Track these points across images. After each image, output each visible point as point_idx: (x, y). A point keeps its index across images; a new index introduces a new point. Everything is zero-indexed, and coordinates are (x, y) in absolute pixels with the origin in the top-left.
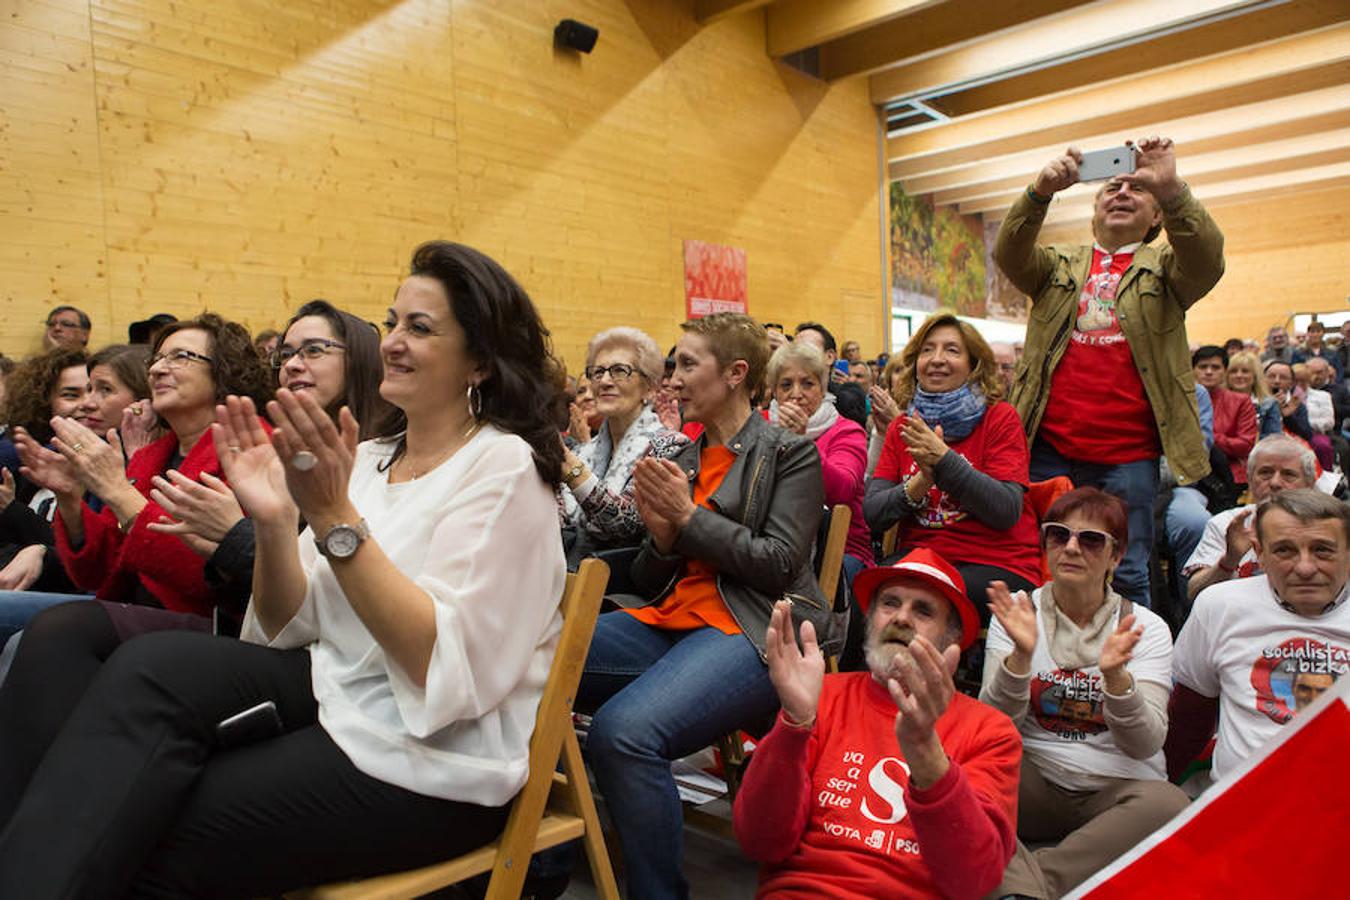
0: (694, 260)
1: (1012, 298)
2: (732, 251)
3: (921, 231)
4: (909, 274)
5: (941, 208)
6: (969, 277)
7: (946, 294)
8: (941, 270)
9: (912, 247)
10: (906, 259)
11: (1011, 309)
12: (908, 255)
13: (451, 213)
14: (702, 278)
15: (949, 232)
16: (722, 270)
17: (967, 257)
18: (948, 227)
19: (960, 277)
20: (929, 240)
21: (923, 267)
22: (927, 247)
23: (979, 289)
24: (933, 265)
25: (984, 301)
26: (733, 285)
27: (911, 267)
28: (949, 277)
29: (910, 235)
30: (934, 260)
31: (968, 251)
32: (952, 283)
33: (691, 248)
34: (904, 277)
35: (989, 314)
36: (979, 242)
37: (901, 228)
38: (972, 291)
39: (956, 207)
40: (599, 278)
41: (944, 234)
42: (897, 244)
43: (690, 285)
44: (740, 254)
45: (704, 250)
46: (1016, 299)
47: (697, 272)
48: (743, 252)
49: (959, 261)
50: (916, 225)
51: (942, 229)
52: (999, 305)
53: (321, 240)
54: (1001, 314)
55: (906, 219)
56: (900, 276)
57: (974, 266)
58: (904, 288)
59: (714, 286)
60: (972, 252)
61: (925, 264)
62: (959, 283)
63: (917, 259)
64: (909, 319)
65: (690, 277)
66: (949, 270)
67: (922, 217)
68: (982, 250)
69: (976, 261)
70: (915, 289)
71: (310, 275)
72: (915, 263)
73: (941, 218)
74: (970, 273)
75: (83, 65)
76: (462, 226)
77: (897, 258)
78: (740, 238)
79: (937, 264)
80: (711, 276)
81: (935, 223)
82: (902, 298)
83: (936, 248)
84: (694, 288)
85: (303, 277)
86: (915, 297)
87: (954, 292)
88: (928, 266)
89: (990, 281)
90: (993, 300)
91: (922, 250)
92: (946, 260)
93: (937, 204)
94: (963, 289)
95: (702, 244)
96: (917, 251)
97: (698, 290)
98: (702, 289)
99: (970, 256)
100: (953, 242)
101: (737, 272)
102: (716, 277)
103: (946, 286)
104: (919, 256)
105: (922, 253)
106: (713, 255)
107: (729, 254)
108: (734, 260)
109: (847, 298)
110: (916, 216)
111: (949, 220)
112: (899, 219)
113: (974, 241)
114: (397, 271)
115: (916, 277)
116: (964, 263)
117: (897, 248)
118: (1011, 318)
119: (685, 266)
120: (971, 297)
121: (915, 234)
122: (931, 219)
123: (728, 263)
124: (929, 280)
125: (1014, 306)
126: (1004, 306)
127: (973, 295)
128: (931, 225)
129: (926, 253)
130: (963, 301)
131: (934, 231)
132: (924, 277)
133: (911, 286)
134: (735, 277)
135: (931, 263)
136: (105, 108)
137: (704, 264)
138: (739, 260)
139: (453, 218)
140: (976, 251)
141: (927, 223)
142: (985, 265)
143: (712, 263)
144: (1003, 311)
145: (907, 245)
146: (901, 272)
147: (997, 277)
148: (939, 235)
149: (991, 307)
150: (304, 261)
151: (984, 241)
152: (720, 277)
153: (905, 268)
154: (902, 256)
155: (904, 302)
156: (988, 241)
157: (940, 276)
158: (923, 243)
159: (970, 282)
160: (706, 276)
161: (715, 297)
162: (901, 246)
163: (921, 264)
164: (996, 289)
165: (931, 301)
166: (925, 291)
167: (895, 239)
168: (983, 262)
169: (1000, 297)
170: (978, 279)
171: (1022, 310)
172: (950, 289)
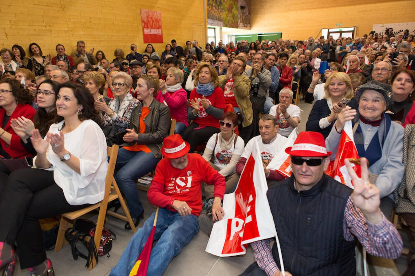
0: (144, 16)
1: (246, 21)
2: (156, 13)
4: (214, 14)
7: (226, 21)
8: (224, 13)
9: (215, 5)
10: (213, 10)
11: (246, 25)
12: (214, 8)
13: (60, 3)
14: (147, 22)
16: (153, 19)
17: (232, 8)
19: (230, 15)
20: (221, 3)
21: (219, 12)
23: (236, 19)
24: (222, 11)
25: (238, 22)
26: (157, 24)
27: (215, 12)
28: (227, 15)
29: (215, 1)
30: (222, 9)
31: (233, 6)
32: (228, 17)
33: (143, 12)
34: (213, 15)
35: (239, 27)
36: (236, 3)
38: (234, 19)
40: (114, 24)
42: (210, 4)
43: (143, 24)
44: (159, 13)
45: (147, 12)
46: (247, 22)
47: (145, 20)
48: (160, 12)
49: (230, 10)
52: (242, 24)
53: (15, 14)
54: (242, 26)
56: (211, 15)
57: (235, 11)
58: (213, 19)
59: (151, 24)
60: (234, 6)
61: (219, 11)
62: (230, 17)
63: (217, 9)
64: (215, 28)
65: (143, 22)
66: (227, 13)
68: (237, 6)
69: (235, 10)
70: (216, 20)
71: (13, 27)
72: (216, 10)
74: (233, 13)
76: (65, 7)
77: (211, 9)
78: (158, 8)
79: (223, 11)
80: (150, 21)
82: (212, 22)
83: (223, 6)
84: (145, 26)
85: (11, 28)
86: (216, 22)
87: (228, 20)
88: (221, 11)
89: (239, 16)
90: (240, 22)
92: (226, 9)
94: (231, 18)
95: (146, 10)
96: (217, 7)
97: (146, 26)
98: (147, 25)
99: (233, 7)
100: (228, 3)
101: (158, 19)
102: (152, 22)
105: (218, 7)
106: (150, 14)
107: (155, 13)
108: (157, 15)
109: (193, 26)
113: (235, 2)
114: (45, 24)
115: (216, 15)
117: (210, 6)
118: (245, 28)
119: (141, 18)
120: (233, 22)
123: (155, 16)
124: (220, 16)
125: (246, 24)
126: (243, 24)
127: (234, 20)
129: (220, 7)
130: (231, 22)
132: (219, 16)
133: (215, 18)
134: (158, 21)
135: (221, 10)
137: (148, 17)
138: (159, 15)
139: (62, 5)
140: (235, 6)
142: (238, 11)
143: (150, 16)
144: (243, 25)
145: (214, 4)
146: (212, 13)
147: (241, 15)
148: (224, 1)
149: (239, 24)
150: (11, 22)
151: (238, 2)
152: (153, 21)
153: (213, 12)
154: (212, 8)
155: (213, 24)
156: (239, 3)
157: (224, 15)
158: (219, 4)
159: (233, 16)
160: (148, 21)
161: (152, 28)
162: (212, 5)
163: (218, 11)
164: (241, 18)
165: (221, 23)
166: (219, 20)
167: (210, 2)
168: (237, 10)
169: (242, 21)
170: (236, 15)
171: (249, 25)
172: (227, 18)
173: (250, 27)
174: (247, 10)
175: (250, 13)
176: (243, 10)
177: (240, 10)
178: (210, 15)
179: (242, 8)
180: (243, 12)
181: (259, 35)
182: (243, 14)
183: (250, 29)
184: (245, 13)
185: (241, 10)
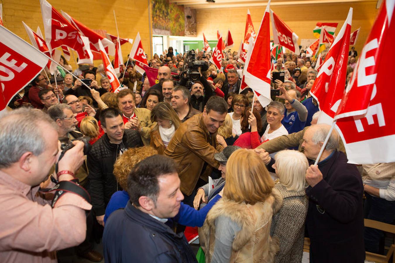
1: (192, 29)
3: (165, 11)
4: (161, 24)
5: (171, 3)
6: (179, 24)
7: (173, 30)
8: (172, 22)
9: (162, 16)
10: (161, 20)
11: (192, 33)
12: (161, 19)
15: (174, 11)
17: (179, 18)
18: (174, 9)
19: (177, 24)
20: (167, 13)
21: (166, 22)
22: (167, 16)
23: (183, 27)
24: (169, 21)
25: (184, 31)
27: (162, 22)
28: (174, 24)
29: (162, 12)
30: (169, 19)
31: (179, 16)
32: (175, 26)
34: (160, 26)
35: (185, 35)
36: (183, 13)
37: (159, 10)
38: (180, 28)
39: (176, 3)
41: (172, 11)
42: (158, 15)
46: (194, 29)
49: (177, 19)
50: (164, 9)
51: (172, 9)
52: (188, 32)
54: (189, 34)
55: (160, 7)
56: (159, 25)
57: (181, 21)
58: (160, 28)
60: (181, 16)
61: (166, 21)
62: (177, 26)
63: (164, 20)
64: (162, 37)
66: (174, 22)
67: (165, 6)
68: (184, 16)
69: (182, 19)
72: (163, 21)
73: (171, 6)
74: (180, 23)
79: (170, 21)
81: (169, 8)
83: (170, 16)
86: (163, 31)
87: (175, 29)
88: (167, 22)
89: (186, 25)
90: (187, 30)
91: (166, 16)
92: (173, 19)
93: (170, 2)
94: (178, 28)
96: (164, 17)
99: (180, 17)
100: (175, 14)
103: (173, 28)
104: (165, 19)
110: (163, 6)
111: (174, 7)
112: (158, 7)
113: (181, 13)
115: (164, 25)
116: (178, 20)
118: (192, 35)
120: (180, 30)
121: (163, 12)
122: (168, 6)
124: (167, 26)
125: (193, 32)
126: (190, 32)
128: (168, 9)
129: (167, 18)
130: (178, 31)
131: (169, 10)
132: (166, 25)
133: (162, 28)
141: (167, 8)
144: (190, 33)
145: (161, 15)
146: (159, 24)
147: (188, 24)
148: (171, 12)
149: (186, 32)
153: (160, 22)
154: (159, 19)
155: (160, 33)
156: (186, 13)
157: (171, 24)
158: (166, 14)
159: (180, 25)
162: (159, 16)
164: (188, 27)
165: (168, 32)
166: (166, 29)
167: (157, 14)
168: (184, 19)
169: (189, 29)
170: (182, 24)
171: (195, 33)
172: (174, 28)
173: (196, 34)
174: (194, 19)
175: (196, 22)
176: (189, 20)
177: (186, 19)
178: (157, 25)
179: (189, 17)
180: (190, 22)
182: (190, 23)
183: (196, 36)
184: (192, 22)
185: (188, 20)
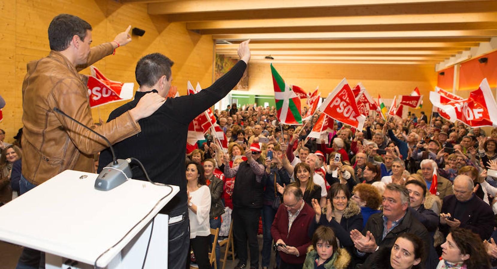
3: (220, 64)
11: (244, 86)
18: (228, 63)
20: (222, 67)
35: (238, 89)
39: (230, 57)
41: (227, 65)
51: (226, 63)
52: (241, 85)
54: (241, 88)
67: (221, 60)
73: (226, 60)
75: (13, 56)
81: (224, 61)
91: (220, 70)
93: (225, 56)
96: (219, 71)
104: (219, 72)
105: (220, 71)
118: (244, 89)
125: (244, 85)
126: (242, 86)
128: (223, 62)
129: (221, 71)
131: (224, 64)
136: (17, 68)
141: (222, 62)
144: (242, 87)
148: (225, 65)
158: (220, 68)
163: (219, 75)
171: (247, 86)
173: (247, 88)
181: (256, 96)
183: (248, 90)
